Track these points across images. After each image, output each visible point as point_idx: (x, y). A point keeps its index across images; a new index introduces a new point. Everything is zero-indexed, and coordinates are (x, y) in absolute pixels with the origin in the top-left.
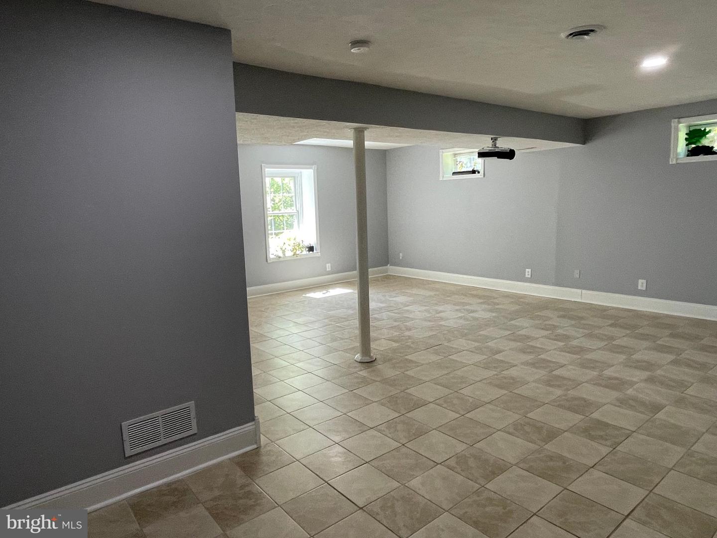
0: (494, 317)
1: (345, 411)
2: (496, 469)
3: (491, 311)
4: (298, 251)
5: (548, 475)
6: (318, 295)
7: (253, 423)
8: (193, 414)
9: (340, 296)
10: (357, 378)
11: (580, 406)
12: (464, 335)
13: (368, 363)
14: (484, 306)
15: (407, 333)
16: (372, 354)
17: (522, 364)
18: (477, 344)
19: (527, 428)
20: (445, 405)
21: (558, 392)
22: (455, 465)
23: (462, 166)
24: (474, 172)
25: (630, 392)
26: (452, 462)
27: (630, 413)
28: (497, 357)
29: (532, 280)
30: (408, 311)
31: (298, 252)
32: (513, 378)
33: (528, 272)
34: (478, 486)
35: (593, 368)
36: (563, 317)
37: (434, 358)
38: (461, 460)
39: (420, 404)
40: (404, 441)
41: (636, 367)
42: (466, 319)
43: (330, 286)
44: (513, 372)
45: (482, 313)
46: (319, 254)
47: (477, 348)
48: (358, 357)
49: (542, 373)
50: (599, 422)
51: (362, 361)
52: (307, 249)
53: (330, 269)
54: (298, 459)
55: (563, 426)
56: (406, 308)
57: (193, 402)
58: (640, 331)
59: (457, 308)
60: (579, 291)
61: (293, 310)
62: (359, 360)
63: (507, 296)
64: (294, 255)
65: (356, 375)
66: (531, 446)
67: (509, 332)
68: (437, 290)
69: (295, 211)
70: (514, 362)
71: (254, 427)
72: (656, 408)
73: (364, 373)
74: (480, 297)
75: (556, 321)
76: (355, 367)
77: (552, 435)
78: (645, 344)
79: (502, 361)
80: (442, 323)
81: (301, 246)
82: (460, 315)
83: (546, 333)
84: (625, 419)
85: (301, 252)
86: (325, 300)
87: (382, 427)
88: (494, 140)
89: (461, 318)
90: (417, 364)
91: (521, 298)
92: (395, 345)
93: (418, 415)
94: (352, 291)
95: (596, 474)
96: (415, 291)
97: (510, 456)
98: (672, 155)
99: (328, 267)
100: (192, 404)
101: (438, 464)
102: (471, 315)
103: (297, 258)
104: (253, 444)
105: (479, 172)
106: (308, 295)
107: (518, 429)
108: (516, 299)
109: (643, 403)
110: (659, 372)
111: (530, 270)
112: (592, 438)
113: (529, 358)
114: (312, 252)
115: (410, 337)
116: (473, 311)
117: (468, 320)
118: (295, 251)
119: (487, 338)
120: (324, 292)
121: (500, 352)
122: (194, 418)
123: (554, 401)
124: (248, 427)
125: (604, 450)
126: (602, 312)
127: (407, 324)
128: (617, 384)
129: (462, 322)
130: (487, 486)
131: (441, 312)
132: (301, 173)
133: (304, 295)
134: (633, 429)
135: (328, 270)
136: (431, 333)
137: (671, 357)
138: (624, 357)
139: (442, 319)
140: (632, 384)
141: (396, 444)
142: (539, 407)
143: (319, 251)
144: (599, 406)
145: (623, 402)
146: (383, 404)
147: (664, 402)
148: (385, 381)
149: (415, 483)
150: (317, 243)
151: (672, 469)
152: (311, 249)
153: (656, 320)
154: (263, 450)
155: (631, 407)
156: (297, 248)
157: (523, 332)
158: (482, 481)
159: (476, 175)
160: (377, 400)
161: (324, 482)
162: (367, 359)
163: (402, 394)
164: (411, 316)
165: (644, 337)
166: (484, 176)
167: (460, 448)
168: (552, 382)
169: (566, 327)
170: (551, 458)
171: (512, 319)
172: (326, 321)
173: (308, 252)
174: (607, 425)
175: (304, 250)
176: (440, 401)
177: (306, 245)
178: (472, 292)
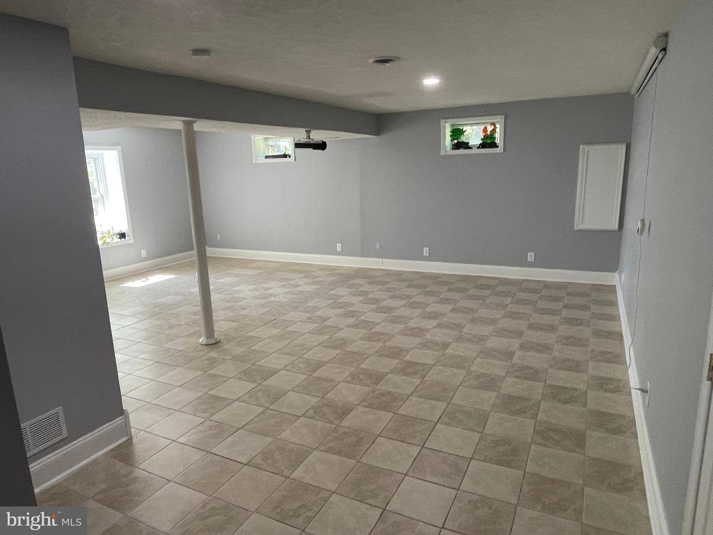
0: (317, 289)
1: (206, 390)
2: (345, 411)
3: (313, 283)
4: (107, 238)
5: (382, 407)
6: (137, 284)
7: (123, 417)
8: (62, 418)
9: (163, 283)
10: (208, 359)
11: (396, 353)
12: (296, 308)
13: (214, 344)
14: (306, 280)
15: (244, 312)
16: (216, 336)
17: (347, 326)
18: (307, 315)
19: (361, 377)
20: (293, 370)
21: (379, 345)
22: (313, 414)
23: (274, 151)
24: (285, 156)
25: (428, 336)
26: (311, 413)
27: (429, 352)
28: (326, 323)
29: (342, 253)
30: (237, 291)
31: (108, 240)
32: (343, 339)
33: (339, 246)
34: (334, 426)
35: (400, 322)
36: (371, 283)
37: (275, 331)
38: (317, 410)
39: (272, 373)
40: (267, 405)
41: (429, 318)
42: (293, 293)
43: (148, 273)
44: (341, 334)
45: (306, 287)
46: (133, 240)
47: (308, 318)
48: (202, 340)
49: (363, 332)
50: (411, 362)
51: (207, 343)
52: (118, 236)
53: (146, 256)
54: (174, 440)
55: (387, 370)
56: (235, 289)
57: (61, 407)
58: (428, 289)
59: (282, 283)
60: (380, 260)
61: (114, 303)
62: (204, 343)
63: (323, 268)
64: (104, 243)
65: (205, 357)
66: (366, 389)
67: (332, 301)
68: (259, 268)
69: (99, 196)
70: (341, 326)
71: (123, 420)
72: (446, 346)
73: (213, 354)
74: (301, 272)
75: (367, 288)
76: (202, 350)
77: (379, 378)
78: (433, 299)
79: (331, 327)
80: (273, 299)
81: (111, 233)
82: (287, 290)
83: (361, 298)
84: (427, 357)
85: (113, 240)
86: (148, 289)
87: (246, 398)
88: (308, 132)
89: (287, 293)
90: (260, 339)
91: (335, 270)
92: (235, 324)
93: (273, 382)
94: (174, 276)
95: (414, 399)
96: (238, 271)
97: (353, 399)
98: (442, 149)
99: (144, 253)
100: (60, 409)
101: (300, 417)
102: (296, 289)
103: (108, 246)
104: (123, 437)
105: (290, 157)
106: (125, 285)
107: (354, 378)
108: (332, 270)
109: (437, 344)
110: (445, 319)
111: (340, 245)
112: (408, 375)
113: (351, 321)
114: (124, 239)
115: (246, 316)
116: (297, 286)
117: (294, 294)
118: (105, 239)
119: (316, 309)
120: (144, 280)
121: (327, 319)
122: (63, 422)
123: (377, 352)
124: (119, 421)
125: (417, 382)
126: (399, 276)
127: (240, 303)
128: (418, 332)
129: (290, 296)
130: (341, 424)
131: (269, 289)
132: (102, 153)
133: (121, 285)
134: (434, 363)
135: (143, 256)
136: (265, 310)
137: (450, 307)
138: (420, 311)
139: (271, 295)
140: (428, 330)
141: (261, 409)
142: (366, 358)
143: (132, 238)
144: (408, 351)
145: (424, 345)
146: (240, 379)
147: (451, 340)
148: (234, 358)
149: (286, 434)
150: (129, 229)
151: (460, 386)
152: (123, 235)
153: (436, 278)
154: (135, 440)
155: (429, 348)
156: (107, 236)
157: (343, 300)
158: (337, 422)
159: (287, 159)
160: (233, 375)
161: (206, 453)
162: (212, 341)
163: (254, 367)
164: (242, 295)
165: (431, 293)
166: (295, 160)
167: (314, 401)
168: (372, 337)
169: (376, 292)
170: (382, 394)
171: (331, 289)
172: (156, 309)
173: (119, 240)
174: (416, 363)
175: (114, 237)
176: (289, 368)
177: (117, 232)
178: (294, 268)
